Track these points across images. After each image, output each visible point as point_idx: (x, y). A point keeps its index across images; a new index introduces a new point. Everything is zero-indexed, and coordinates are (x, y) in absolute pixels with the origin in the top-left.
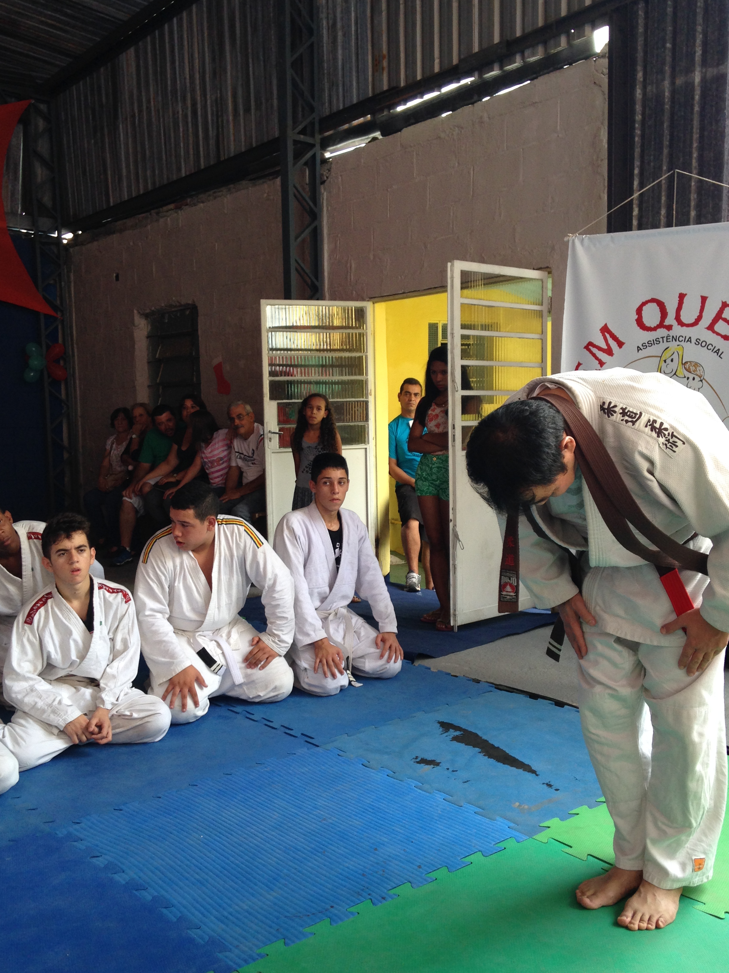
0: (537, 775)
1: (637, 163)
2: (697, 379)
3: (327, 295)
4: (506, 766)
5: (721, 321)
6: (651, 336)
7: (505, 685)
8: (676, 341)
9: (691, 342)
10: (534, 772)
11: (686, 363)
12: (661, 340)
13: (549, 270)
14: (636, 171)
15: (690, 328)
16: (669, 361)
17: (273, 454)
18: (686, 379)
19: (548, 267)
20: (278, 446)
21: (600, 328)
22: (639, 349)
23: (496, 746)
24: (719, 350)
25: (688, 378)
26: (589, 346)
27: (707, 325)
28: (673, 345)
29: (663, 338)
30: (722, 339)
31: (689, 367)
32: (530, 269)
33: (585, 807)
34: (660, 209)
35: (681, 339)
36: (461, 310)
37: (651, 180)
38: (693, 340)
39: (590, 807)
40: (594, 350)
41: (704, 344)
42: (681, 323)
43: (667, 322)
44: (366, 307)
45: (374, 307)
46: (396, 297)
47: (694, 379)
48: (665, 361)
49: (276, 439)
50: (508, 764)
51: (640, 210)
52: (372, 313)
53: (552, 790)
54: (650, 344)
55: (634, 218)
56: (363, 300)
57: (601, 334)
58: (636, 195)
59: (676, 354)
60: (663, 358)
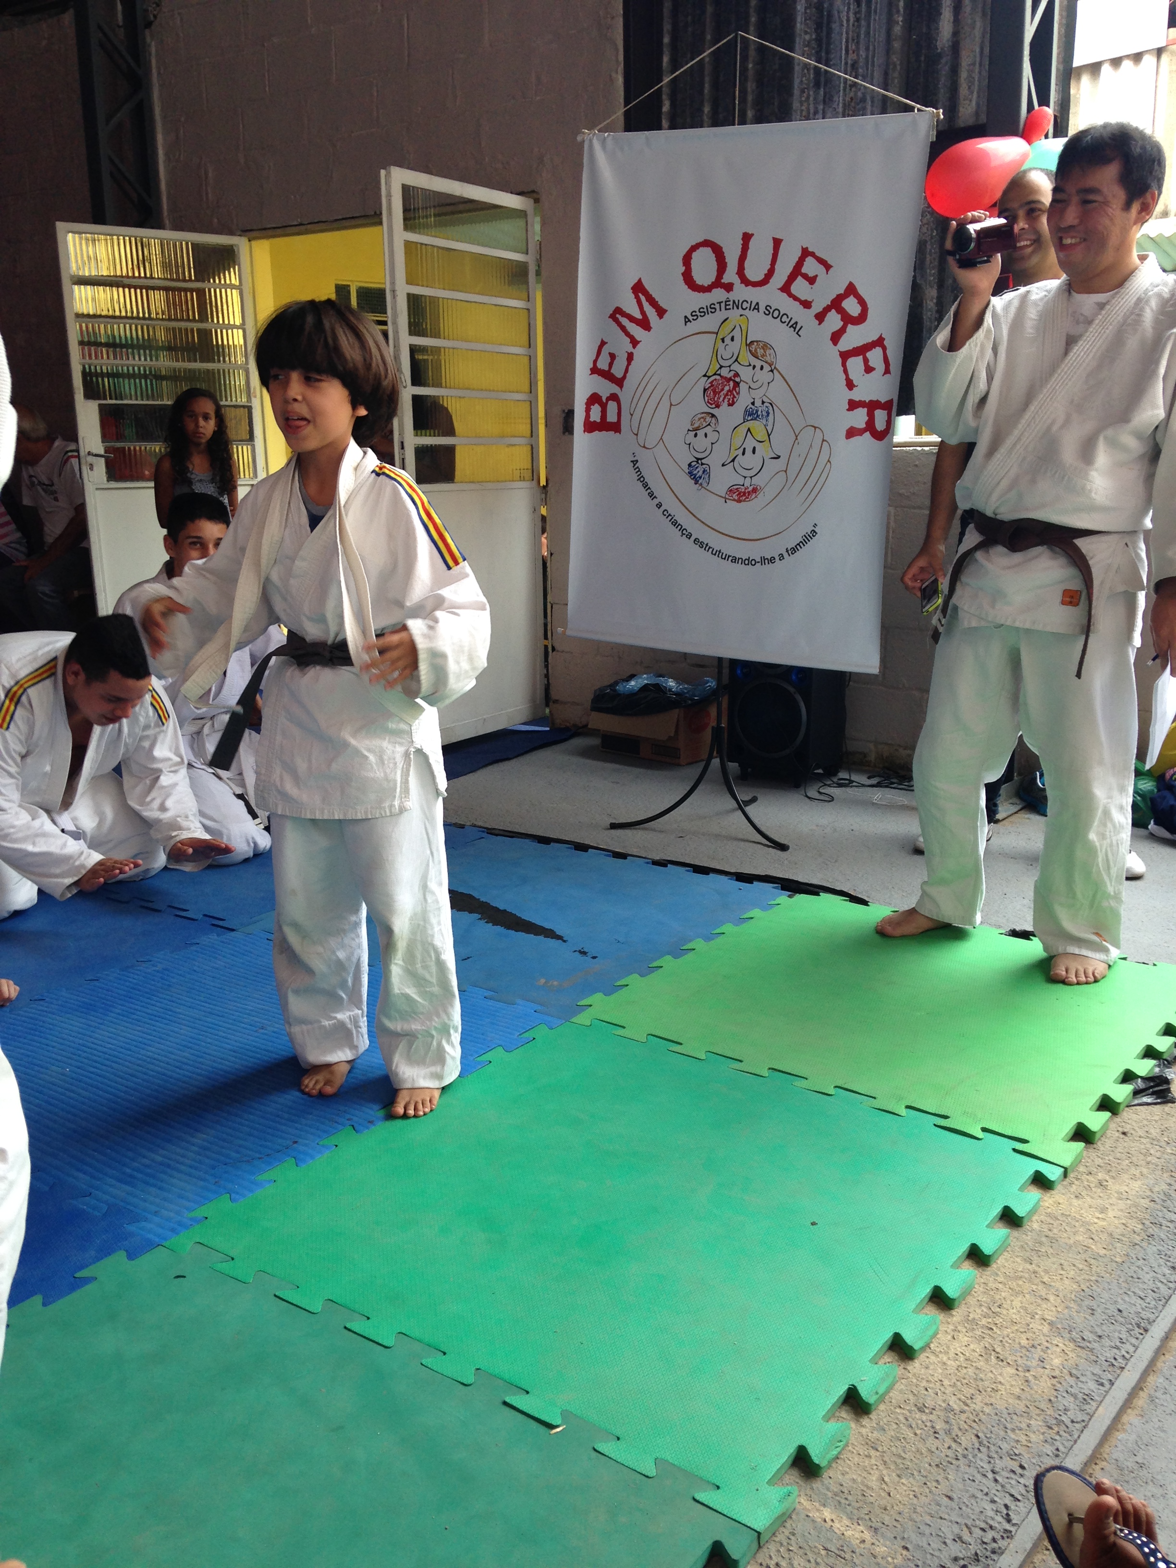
0: (565, 941)
1: (667, 27)
2: (767, 368)
3: (167, 222)
4: (520, 933)
5: (800, 278)
6: (704, 299)
7: (501, 828)
8: (738, 308)
9: (758, 309)
10: (559, 938)
11: (752, 342)
12: (717, 306)
13: (535, 195)
14: (666, 40)
15: (758, 288)
16: (728, 340)
17: (98, 492)
18: (751, 367)
19: (533, 192)
20: (105, 479)
21: (632, 284)
22: (687, 320)
23: (501, 908)
24: (796, 323)
25: (754, 367)
26: (617, 314)
27: (781, 284)
28: (734, 314)
29: (720, 303)
30: (801, 307)
31: (756, 350)
32: (507, 192)
33: (635, 976)
34: (702, 104)
35: (745, 305)
36: (406, 253)
37: (689, 56)
38: (762, 308)
39: (642, 976)
40: (624, 321)
41: (776, 314)
42: (745, 281)
43: (726, 279)
44: (237, 246)
45: (251, 247)
46: (289, 230)
47: (762, 368)
48: (723, 340)
49: (100, 466)
50: (522, 931)
51: (673, 105)
52: (248, 259)
53: (588, 959)
54: (703, 312)
55: (663, 117)
56: (231, 233)
57: (633, 296)
58: (666, 80)
59: (738, 328)
60: (720, 336)
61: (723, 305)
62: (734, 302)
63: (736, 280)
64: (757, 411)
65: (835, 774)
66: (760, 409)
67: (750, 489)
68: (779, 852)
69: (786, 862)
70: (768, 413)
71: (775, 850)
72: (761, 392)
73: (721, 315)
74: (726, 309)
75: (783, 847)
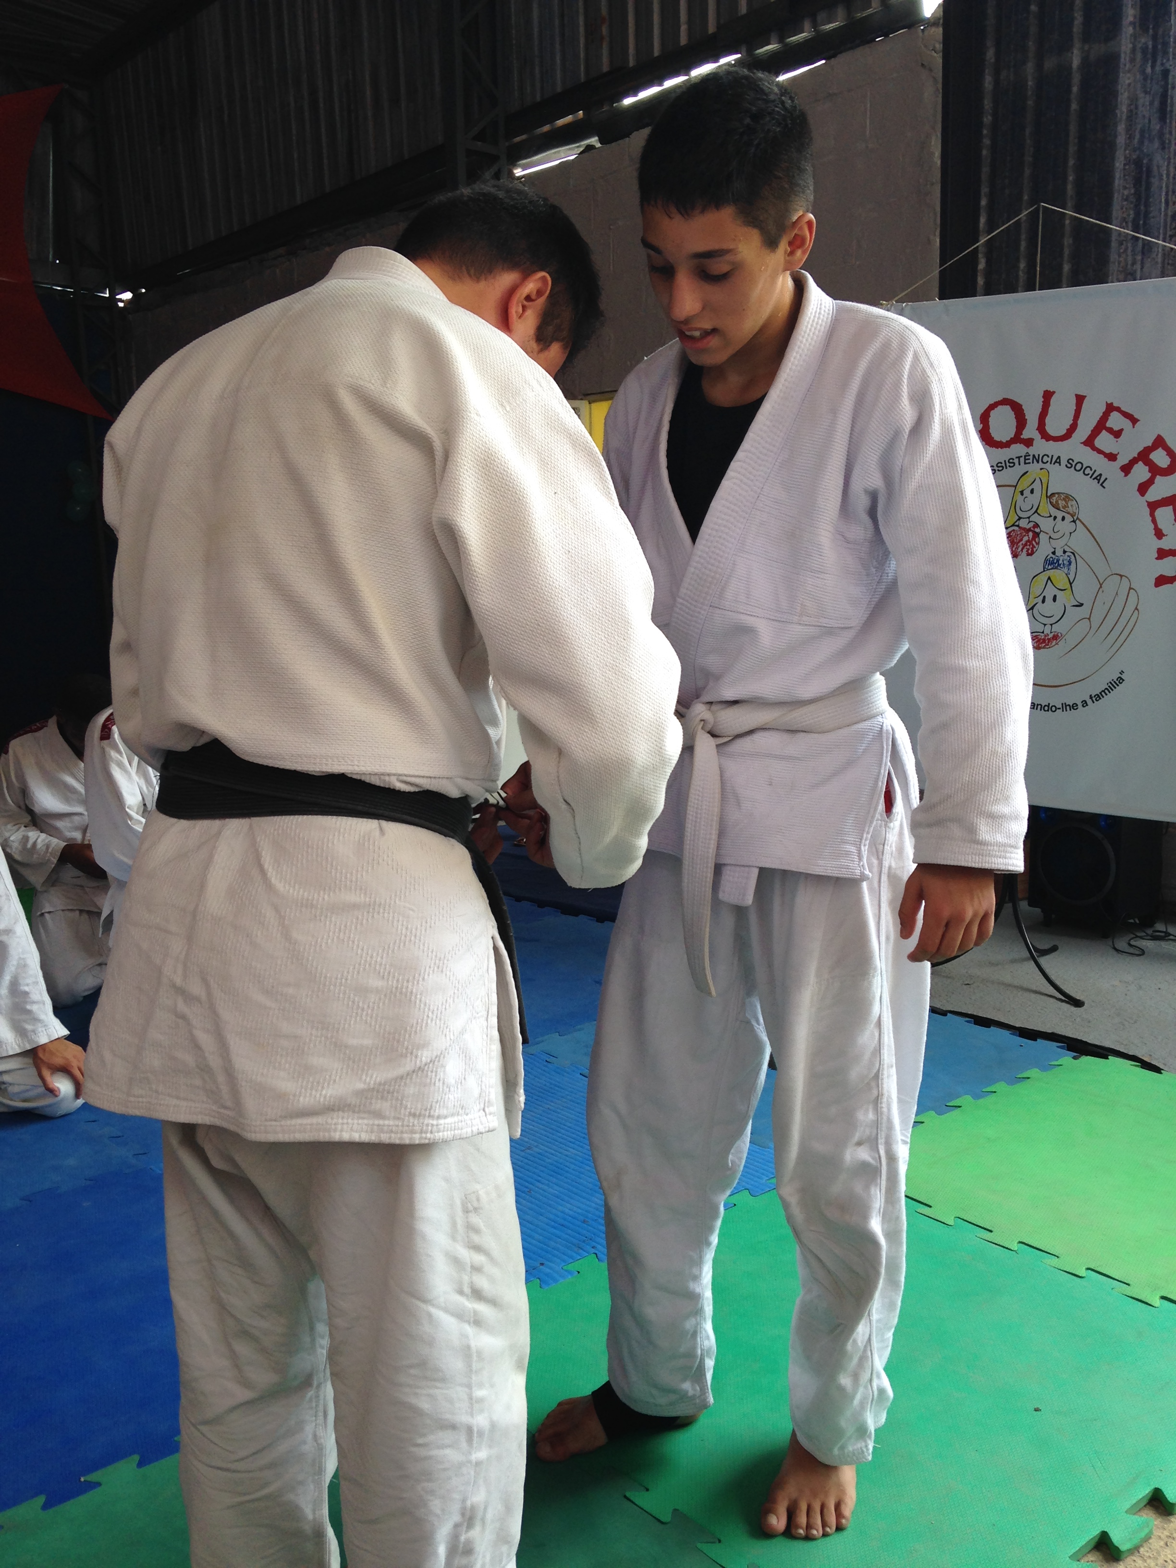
2: (1069, 518)
5: (1104, 432)
6: (1002, 454)
9: (1060, 463)
11: (1053, 494)
15: (1059, 443)
16: (1027, 493)
18: (1052, 518)
24: (1100, 475)
25: (1055, 518)
27: (1084, 439)
28: (1034, 468)
29: (1019, 458)
30: (1106, 460)
31: (1057, 502)
34: (1018, 260)
35: (1045, 459)
37: (1006, 217)
38: (1064, 462)
41: (1079, 467)
42: (1046, 436)
43: (1026, 435)
45: (590, 409)
47: (1063, 519)
48: (1022, 493)
51: (989, 262)
54: (1001, 466)
55: (979, 274)
58: (983, 240)
59: (1038, 481)
60: (1019, 489)
61: (1022, 460)
62: (1034, 456)
63: (1037, 436)
64: (1058, 561)
65: (1151, 925)
66: (1061, 559)
67: (1051, 636)
68: (1073, 1009)
69: (1078, 1020)
70: (1070, 563)
71: (1068, 1006)
72: (1062, 542)
73: (1019, 469)
74: (1025, 463)
75: (1078, 1003)
